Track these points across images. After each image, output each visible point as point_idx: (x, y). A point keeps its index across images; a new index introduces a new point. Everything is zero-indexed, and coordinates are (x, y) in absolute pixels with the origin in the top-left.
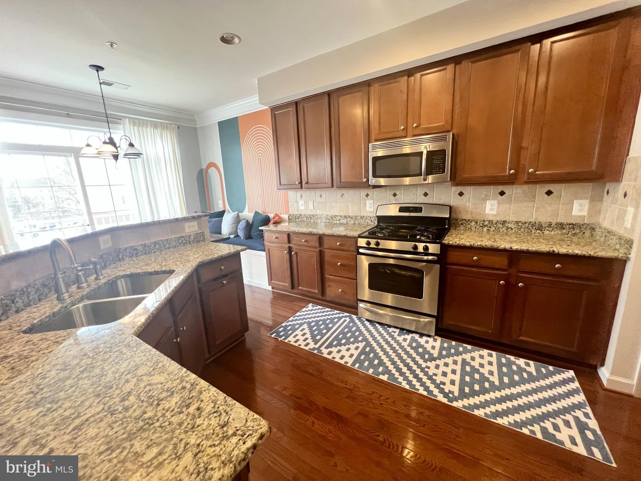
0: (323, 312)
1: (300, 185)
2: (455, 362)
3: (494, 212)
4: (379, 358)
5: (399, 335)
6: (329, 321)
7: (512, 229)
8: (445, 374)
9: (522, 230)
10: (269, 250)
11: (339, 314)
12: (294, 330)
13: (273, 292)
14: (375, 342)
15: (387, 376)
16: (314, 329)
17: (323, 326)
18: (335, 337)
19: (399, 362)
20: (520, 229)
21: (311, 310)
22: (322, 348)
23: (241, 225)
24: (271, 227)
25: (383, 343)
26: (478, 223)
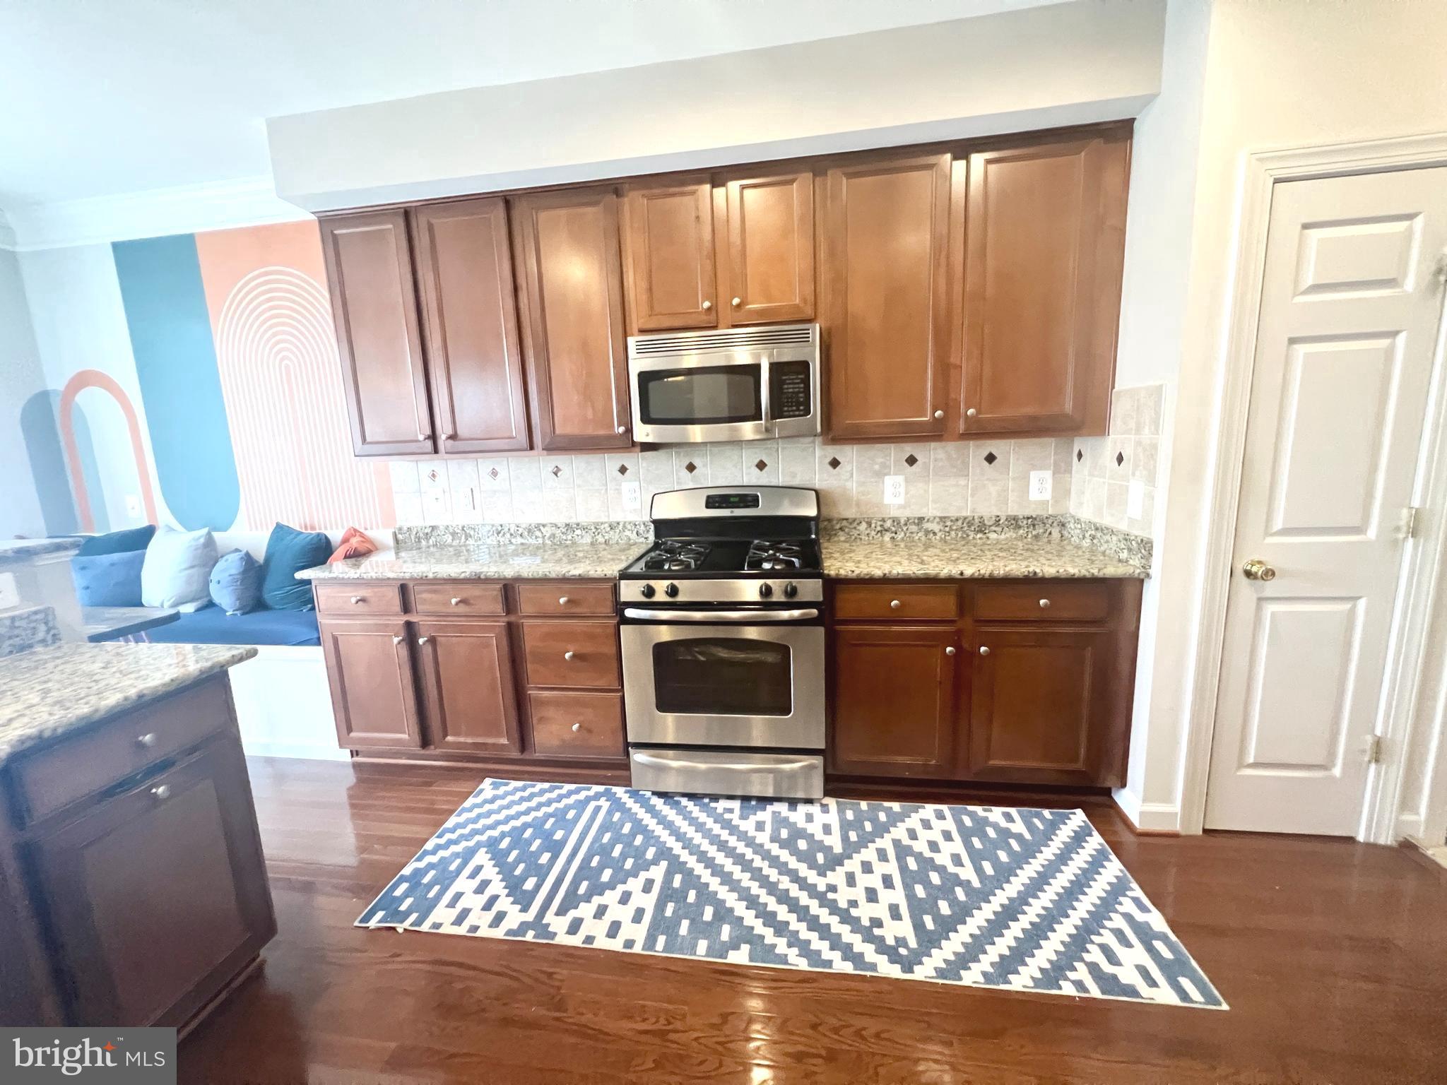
0: (529, 798)
1: (429, 444)
2: (882, 856)
3: (901, 500)
4: (712, 899)
5: (743, 817)
6: (552, 820)
7: (935, 534)
8: (872, 895)
9: (953, 533)
10: (335, 640)
11: (577, 791)
12: (445, 879)
13: (356, 766)
14: (691, 854)
15: (745, 948)
16: (511, 858)
17: (538, 842)
18: (580, 868)
19: (764, 897)
20: (949, 532)
21: (492, 801)
22: (549, 917)
23: (224, 570)
24: (338, 567)
25: (712, 851)
26: (873, 525)
